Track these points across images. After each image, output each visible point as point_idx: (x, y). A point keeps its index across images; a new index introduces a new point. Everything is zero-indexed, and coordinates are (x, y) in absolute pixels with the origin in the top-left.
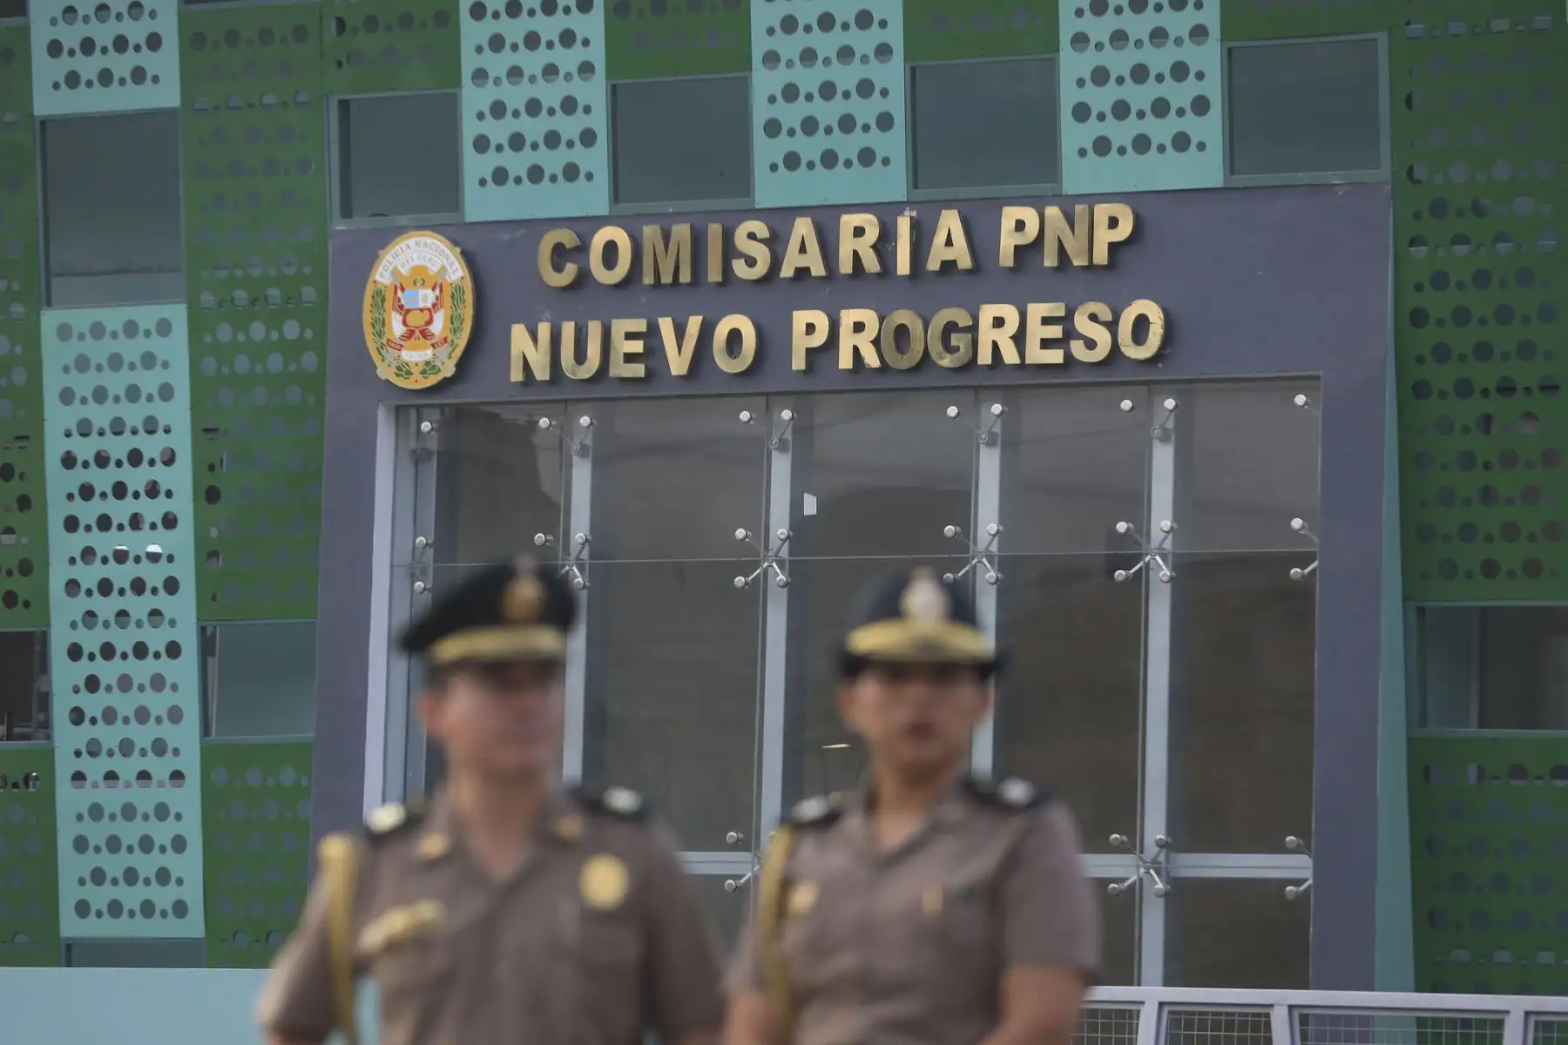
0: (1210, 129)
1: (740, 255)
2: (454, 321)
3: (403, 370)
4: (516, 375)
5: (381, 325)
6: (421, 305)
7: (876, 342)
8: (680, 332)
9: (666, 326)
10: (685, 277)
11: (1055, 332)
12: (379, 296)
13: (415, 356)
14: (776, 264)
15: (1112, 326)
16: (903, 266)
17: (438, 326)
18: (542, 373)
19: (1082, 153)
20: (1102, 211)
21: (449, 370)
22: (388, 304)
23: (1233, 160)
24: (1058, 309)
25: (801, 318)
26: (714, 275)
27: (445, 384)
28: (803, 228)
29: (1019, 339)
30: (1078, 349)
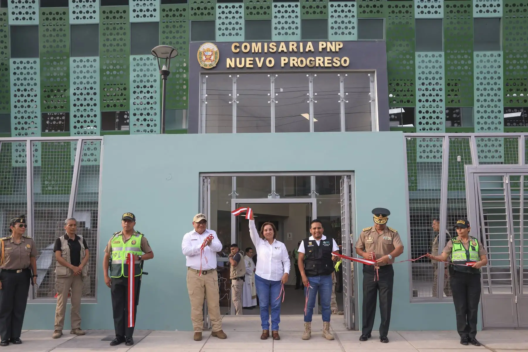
0: (355, 31)
1: (271, 48)
2: (216, 58)
3: (206, 65)
4: (228, 66)
5: (201, 58)
6: (209, 55)
7: (297, 62)
8: (260, 61)
9: (257, 59)
10: (260, 51)
11: (330, 62)
12: (200, 53)
13: (208, 63)
14: (278, 49)
15: (340, 61)
16: (301, 50)
17: (212, 58)
18: (233, 66)
19: (332, 34)
20: (337, 43)
21: (215, 65)
22: (202, 54)
23: (359, 36)
24: (330, 58)
25: (282, 58)
26: (266, 51)
27: (214, 68)
28: (282, 44)
29: (323, 62)
30: (334, 64)
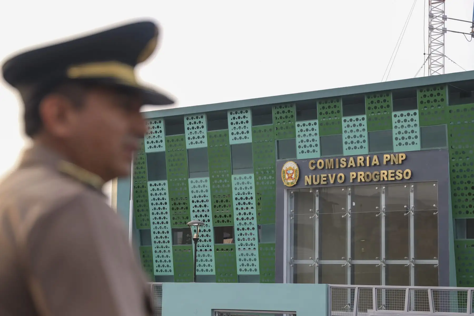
0: (418, 141)
1: (341, 164)
2: (296, 176)
3: (288, 183)
4: (306, 184)
5: (284, 176)
6: (290, 173)
7: (364, 177)
8: (332, 176)
9: (330, 175)
10: (333, 167)
11: (393, 175)
12: (284, 172)
13: (290, 181)
14: (347, 165)
15: (402, 174)
16: (368, 165)
17: (293, 176)
18: (310, 183)
19: (397, 145)
20: (400, 155)
21: (295, 183)
22: (285, 173)
23: (422, 146)
24: (394, 171)
25: (351, 174)
26: (337, 167)
27: (295, 186)
28: (351, 159)
29: (387, 176)
30: (397, 178)
